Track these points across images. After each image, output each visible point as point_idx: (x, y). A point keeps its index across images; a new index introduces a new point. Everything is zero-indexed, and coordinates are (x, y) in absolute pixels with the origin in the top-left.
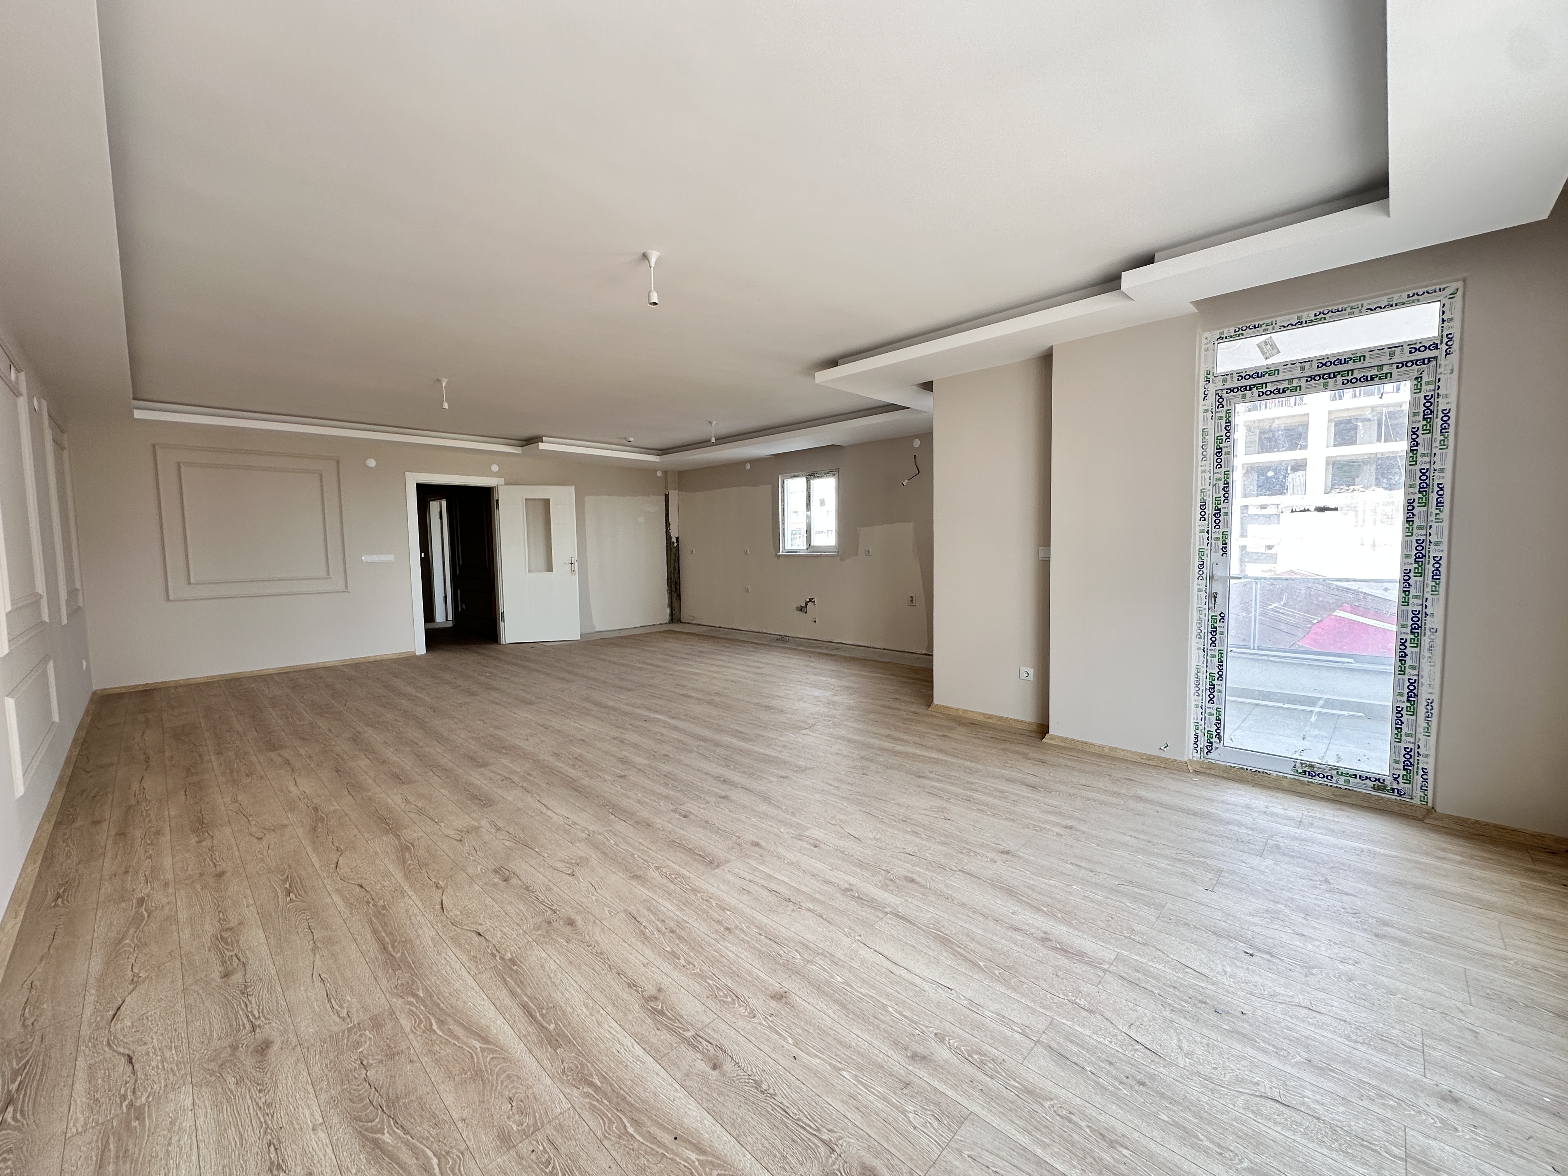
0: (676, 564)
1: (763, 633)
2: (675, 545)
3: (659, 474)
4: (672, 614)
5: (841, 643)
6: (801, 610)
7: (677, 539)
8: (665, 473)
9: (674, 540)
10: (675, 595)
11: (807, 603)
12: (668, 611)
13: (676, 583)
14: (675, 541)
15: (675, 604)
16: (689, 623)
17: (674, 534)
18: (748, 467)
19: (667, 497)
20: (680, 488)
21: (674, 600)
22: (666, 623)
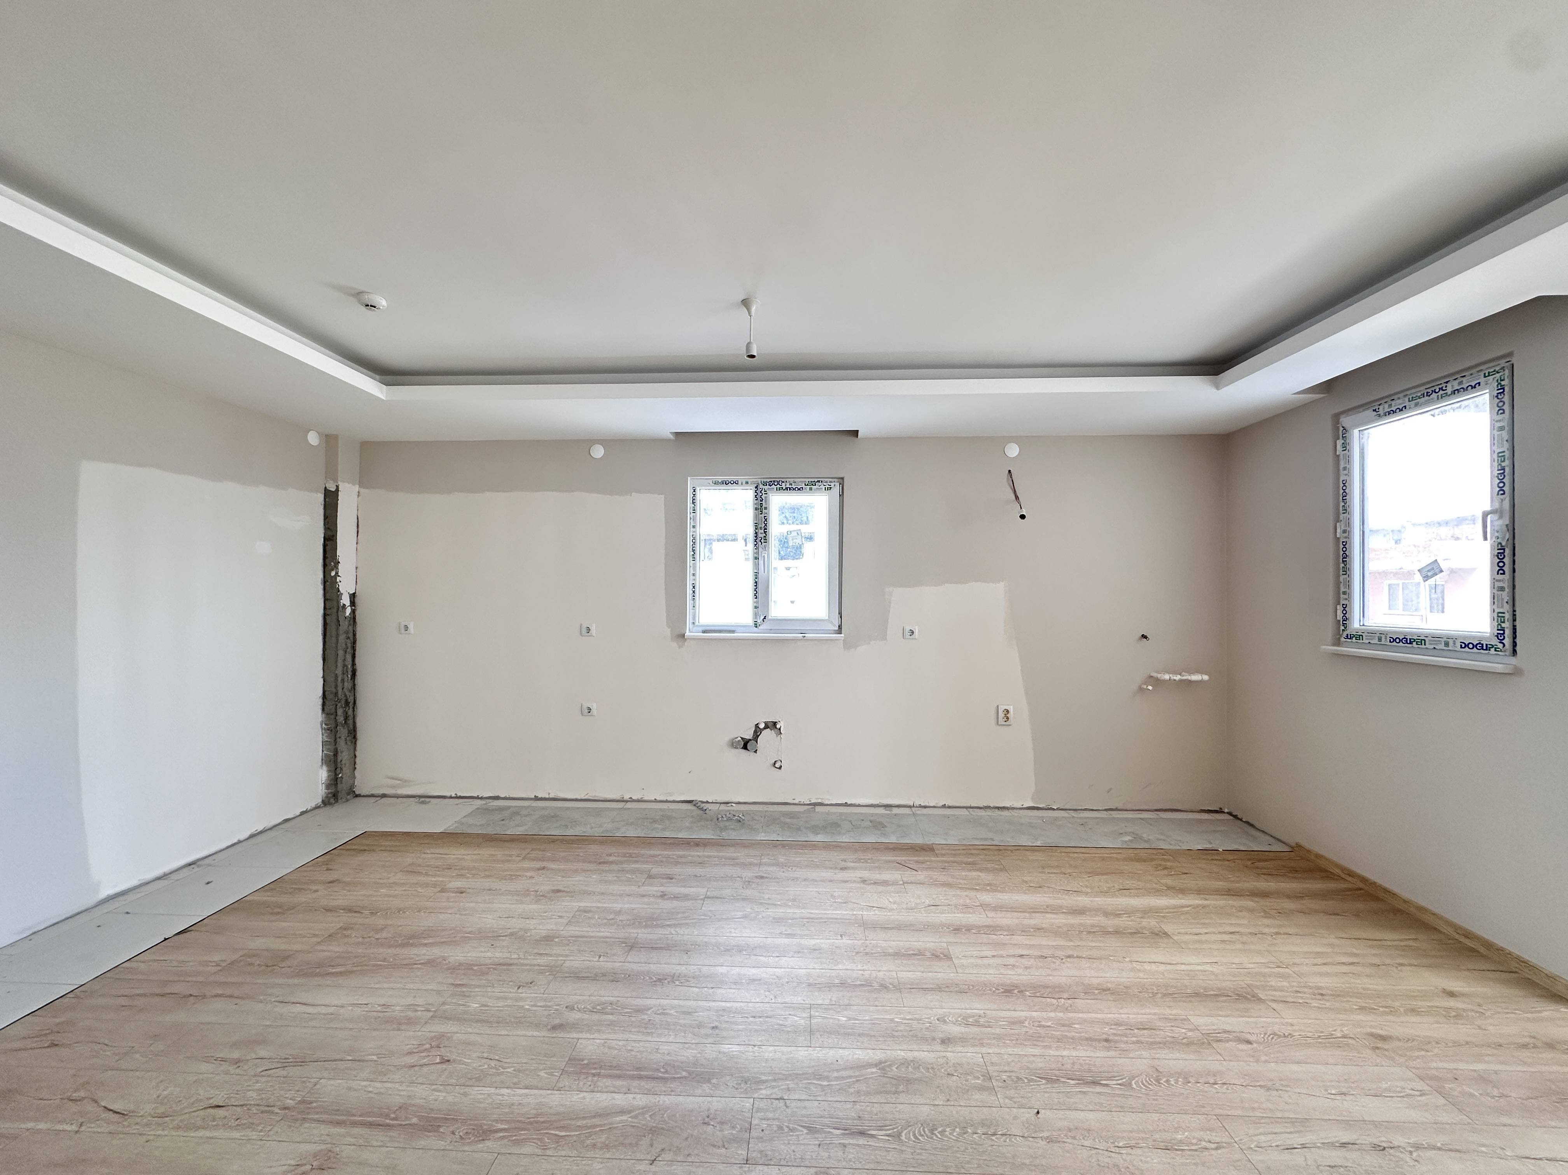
0: (349, 658)
1: (631, 800)
2: (348, 611)
3: (313, 439)
4: (334, 782)
5: (846, 805)
6: (745, 747)
7: (353, 597)
8: (330, 440)
9: (345, 600)
10: (343, 732)
11: (757, 732)
12: (323, 774)
13: (347, 703)
14: (348, 603)
15: (344, 756)
16: (384, 796)
17: (346, 586)
18: (598, 452)
19: (331, 500)
20: (364, 481)
21: (342, 744)
22: (317, 807)
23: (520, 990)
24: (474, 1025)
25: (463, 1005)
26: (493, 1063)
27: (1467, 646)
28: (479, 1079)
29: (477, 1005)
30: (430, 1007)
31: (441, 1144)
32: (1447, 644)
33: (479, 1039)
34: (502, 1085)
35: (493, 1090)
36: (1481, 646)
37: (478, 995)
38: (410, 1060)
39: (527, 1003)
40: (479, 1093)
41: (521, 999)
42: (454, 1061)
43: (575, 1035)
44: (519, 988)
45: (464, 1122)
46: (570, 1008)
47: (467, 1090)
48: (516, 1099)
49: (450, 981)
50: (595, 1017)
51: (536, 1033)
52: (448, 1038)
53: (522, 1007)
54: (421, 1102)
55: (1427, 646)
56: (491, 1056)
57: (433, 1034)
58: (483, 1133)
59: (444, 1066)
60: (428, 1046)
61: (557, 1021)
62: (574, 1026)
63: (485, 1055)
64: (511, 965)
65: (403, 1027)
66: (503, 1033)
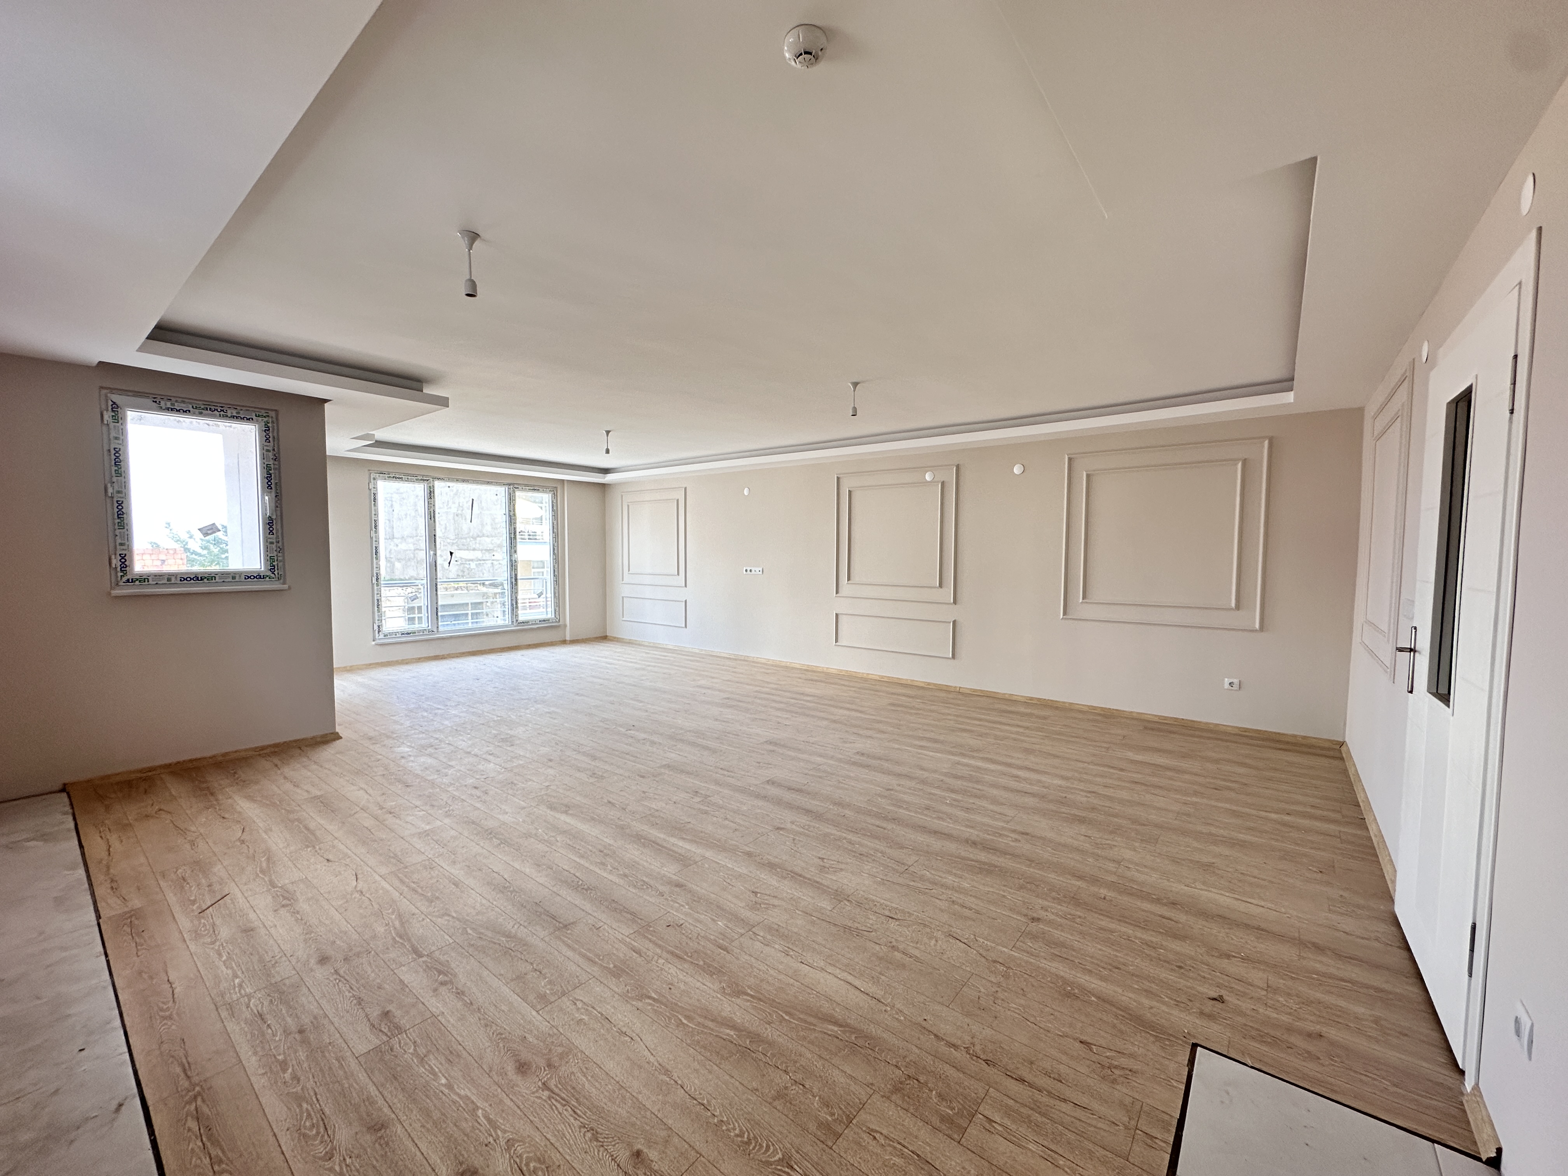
23: (682, 922)
24: (728, 908)
25: (728, 927)
26: (728, 881)
27: (249, 577)
28: (740, 876)
29: (719, 923)
30: (753, 937)
31: (769, 857)
32: (234, 578)
33: (730, 897)
34: (729, 869)
35: (736, 869)
36: (259, 577)
37: (714, 931)
38: (776, 902)
39: (684, 910)
40: (743, 870)
41: (686, 914)
42: (749, 891)
43: (674, 877)
44: (682, 925)
45: (756, 861)
46: (662, 894)
47: (749, 874)
48: (727, 860)
49: (728, 957)
50: (652, 882)
51: (695, 887)
52: (748, 906)
53: (691, 908)
54: (774, 877)
55: (217, 580)
56: (728, 885)
57: (757, 912)
58: (749, 854)
59: (756, 890)
60: (762, 906)
61: (677, 889)
62: (670, 882)
63: (730, 887)
64: (672, 953)
65: (776, 926)
66: (712, 895)
